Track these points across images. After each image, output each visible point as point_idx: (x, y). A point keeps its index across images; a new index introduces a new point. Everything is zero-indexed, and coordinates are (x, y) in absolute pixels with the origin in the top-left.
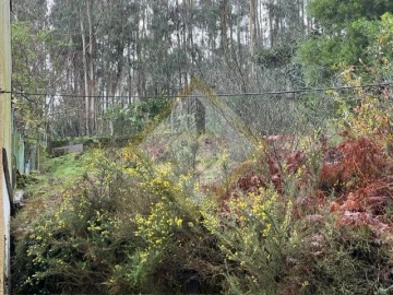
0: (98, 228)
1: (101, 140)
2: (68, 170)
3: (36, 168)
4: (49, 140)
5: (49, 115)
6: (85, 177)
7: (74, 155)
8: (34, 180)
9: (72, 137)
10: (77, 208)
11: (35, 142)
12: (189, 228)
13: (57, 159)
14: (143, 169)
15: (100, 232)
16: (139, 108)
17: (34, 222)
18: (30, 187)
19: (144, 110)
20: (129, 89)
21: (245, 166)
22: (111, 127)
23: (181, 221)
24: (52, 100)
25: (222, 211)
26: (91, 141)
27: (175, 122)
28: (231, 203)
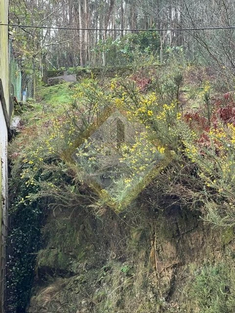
0: (86, 154)
1: (93, 70)
2: (62, 98)
3: (32, 96)
4: (45, 70)
5: (45, 46)
6: (74, 106)
7: (68, 84)
8: (30, 107)
9: (66, 66)
10: (66, 136)
11: (31, 72)
12: (171, 156)
13: (51, 87)
14: (128, 99)
15: (87, 158)
16: (130, 40)
17: (28, 147)
18: (26, 114)
19: (135, 42)
20: (121, 22)
21: (226, 97)
22: (103, 57)
23: (163, 149)
24: (49, 32)
25: (202, 141)
26: (84, 71)
27: (164, 53)
28: (211, 134)
